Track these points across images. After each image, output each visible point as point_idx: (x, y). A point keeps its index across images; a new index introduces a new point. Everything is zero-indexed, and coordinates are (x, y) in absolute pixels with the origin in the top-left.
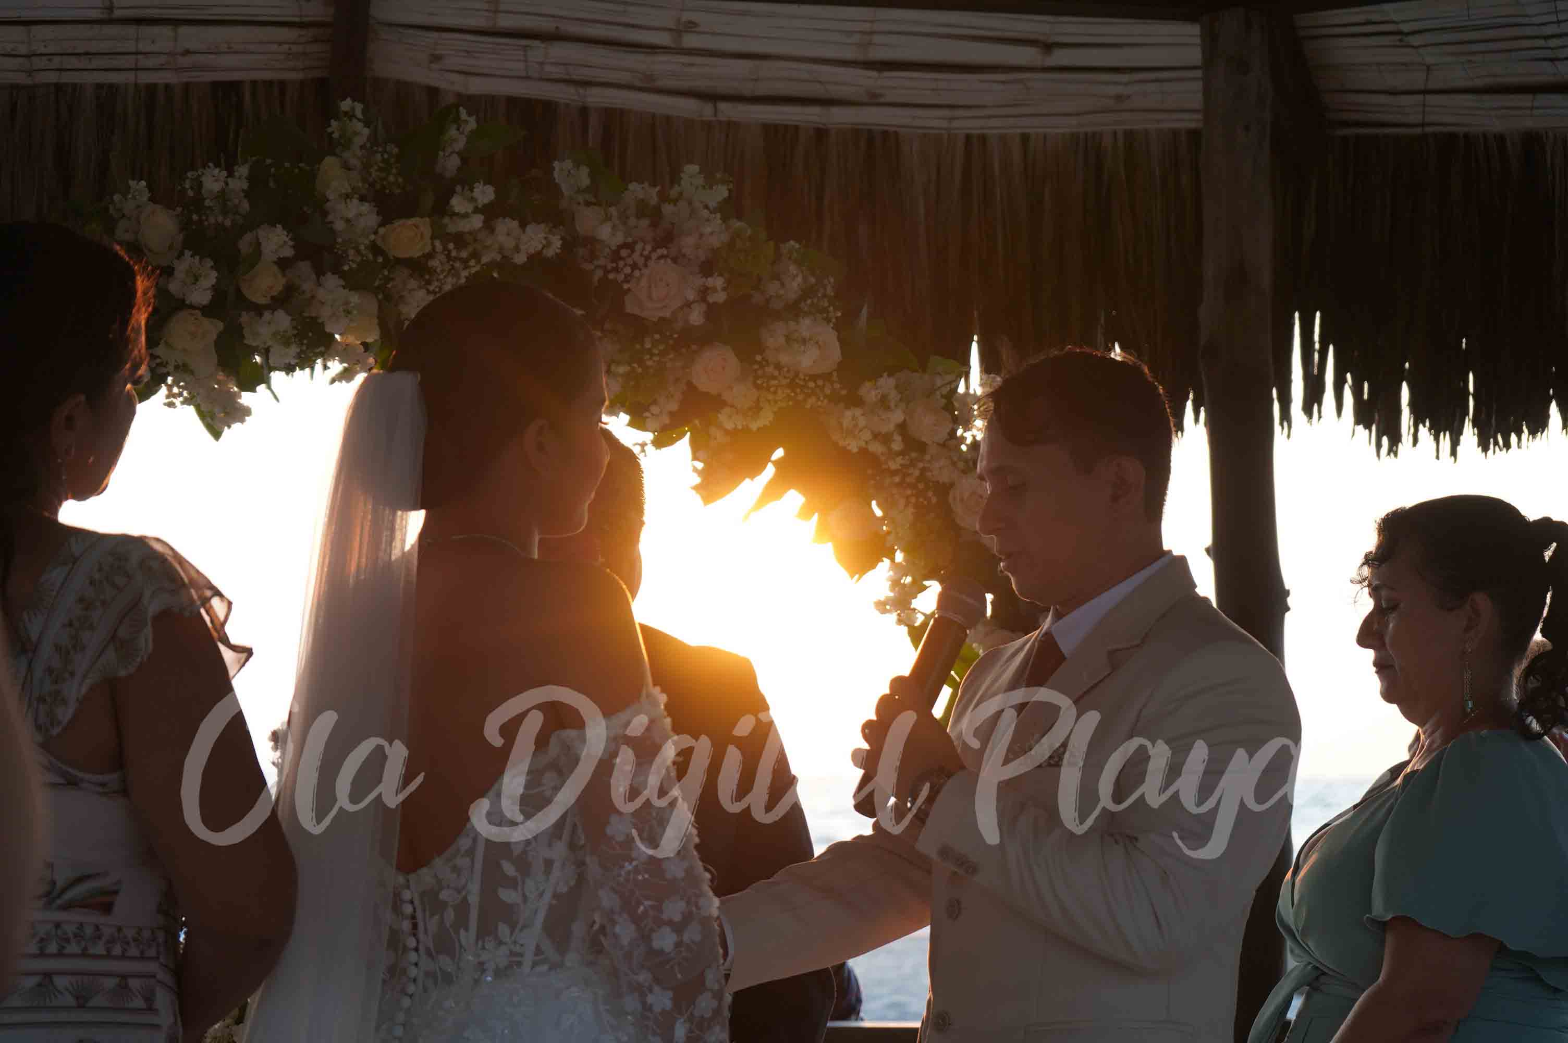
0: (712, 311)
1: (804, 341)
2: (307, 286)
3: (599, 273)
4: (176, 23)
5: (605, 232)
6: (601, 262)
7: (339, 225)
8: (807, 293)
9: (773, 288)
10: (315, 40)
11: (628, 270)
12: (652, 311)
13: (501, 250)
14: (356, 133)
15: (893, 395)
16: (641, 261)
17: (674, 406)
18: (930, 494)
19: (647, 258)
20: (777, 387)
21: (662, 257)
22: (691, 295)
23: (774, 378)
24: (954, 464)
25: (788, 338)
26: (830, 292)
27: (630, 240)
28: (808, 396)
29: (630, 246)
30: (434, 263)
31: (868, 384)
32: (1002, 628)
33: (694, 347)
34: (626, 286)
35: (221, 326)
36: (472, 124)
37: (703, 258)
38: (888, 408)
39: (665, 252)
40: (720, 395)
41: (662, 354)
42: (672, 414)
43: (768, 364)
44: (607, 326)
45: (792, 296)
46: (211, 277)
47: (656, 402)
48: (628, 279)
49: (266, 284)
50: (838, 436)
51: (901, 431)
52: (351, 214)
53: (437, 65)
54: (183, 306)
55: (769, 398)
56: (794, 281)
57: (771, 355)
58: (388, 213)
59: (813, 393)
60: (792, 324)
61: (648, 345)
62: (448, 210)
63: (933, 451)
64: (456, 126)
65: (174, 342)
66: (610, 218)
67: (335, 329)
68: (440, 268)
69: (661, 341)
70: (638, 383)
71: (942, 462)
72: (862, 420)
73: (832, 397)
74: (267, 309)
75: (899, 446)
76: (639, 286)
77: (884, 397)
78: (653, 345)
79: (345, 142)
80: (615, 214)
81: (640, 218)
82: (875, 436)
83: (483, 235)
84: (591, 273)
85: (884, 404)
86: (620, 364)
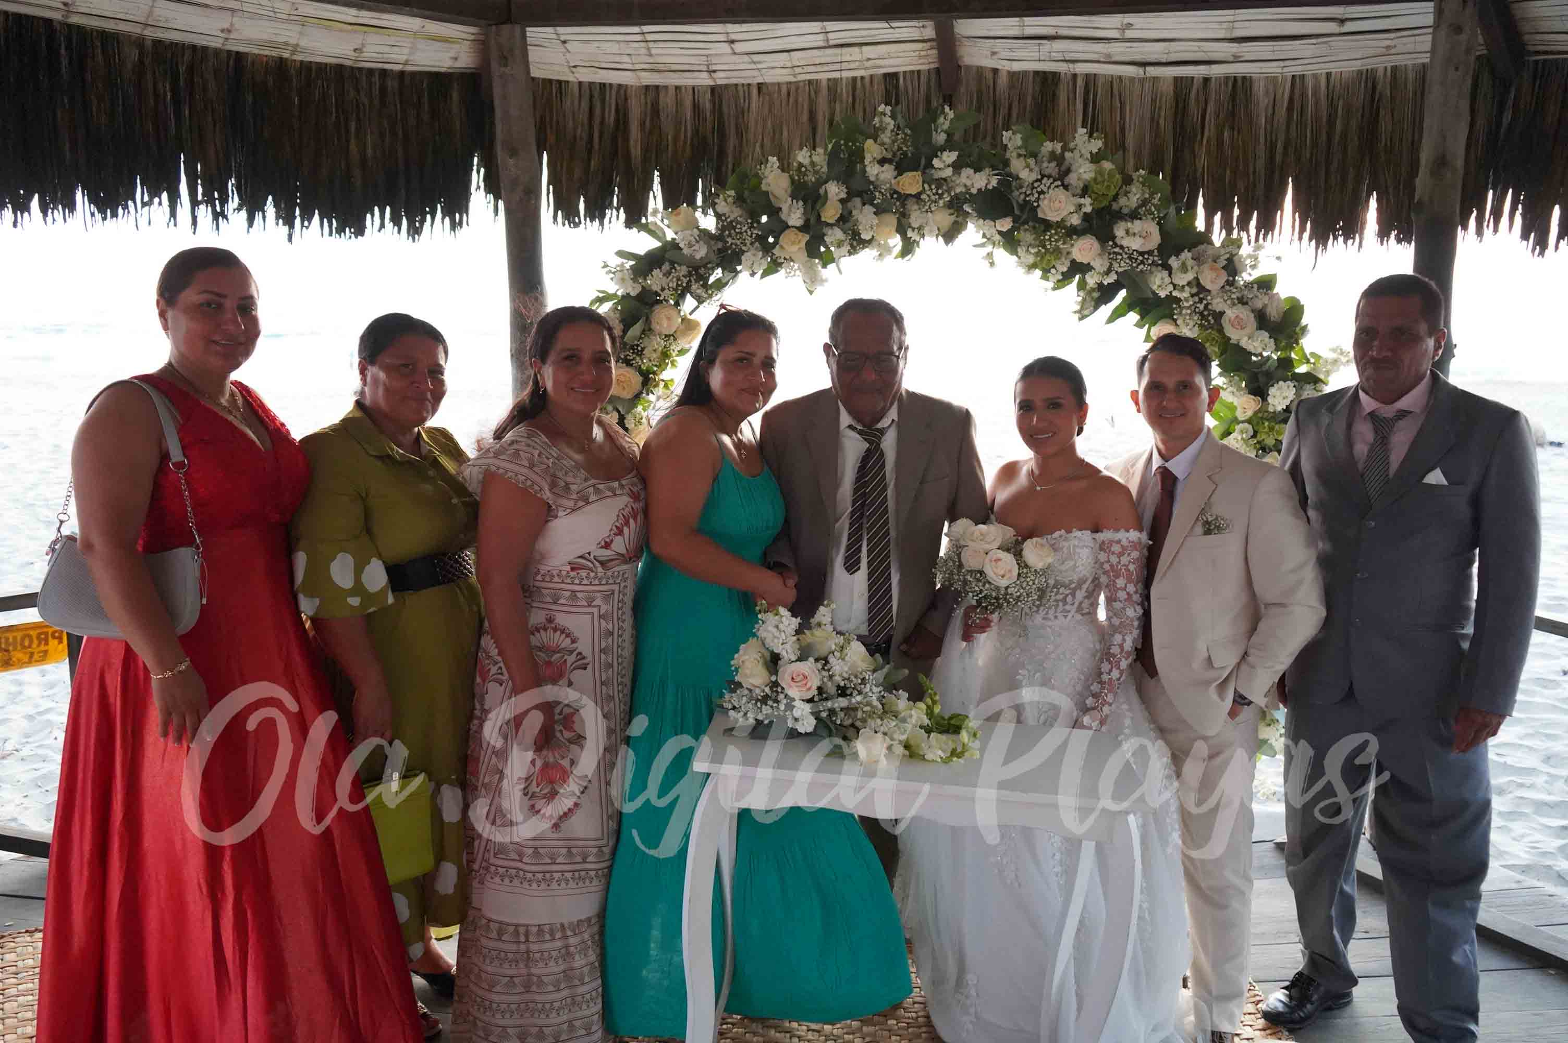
0: (1086, 217)
1: (1134, 234)
2: (854, 212)
3: (1022, 197)
5: (1024, 175)
6: (1023, 189)
7: (872, 179)
8: (1144, 203)
9: (1123, 201)
10: (932, 48)
11: (1036, 195)
12: (1053, 217)
13: (965, 186)
14: (889, 124)
15: (1190, 263)
16: (1045, 189)
17: (1065, 269)
18: (1210, 318)
19: (1049, 188)
20: (1122, 259)
21: (1057, 187)
22: (1072, 209)
23: (1121, 254)
24: (1225, 301)
25: (1127, 232)
26: (1156, 201)
27: (1039, 177)
28: (1139, 264)
29: (1039, 180)
30: (923, 196)
31: (1173, 258)
32: (1250, 393)
33: (1075, 237)
34: (1035, 203)
35: (806, 236)
36: (951, 114)
37: (1082, 185)
38: (1187, 271)
39: (1059, 183)
40: (1089, 264)
41: (1057, 241)
42: (1063, 273)
43: (1116, 245)
44: (1030, 224)
45: (1134, 206)
46: (802, 210)
47: (1054, 267)
48: (1038, 200)
49: (830, 213)
50: (1155, 287)
51: (1197, 282)
52: (876, 172)
53: (995, 57)
54: (788, 227)
55: (1116, 265)
56: (1133, 198)
57: (1118, 241)
58: (900, 170)
59: (1142, 262)
60: (1129, 224)
61: (1047, 237)
62: (932, 166)
63: (1214, 293)
64: (943, 116)
65: (785, 246)
66: (1028, 166)
67: (866, 236)
68: (927, 199)
69: (1056, 234)
70: (1042, 257)
71: (1218, 300)
72: (1167, 280)
73: (1154, 264)
74: (831, 225)
75: (1194, 290)
76: (1044, 204)
77: (1184, 264)
78: (1051, 236)
79: (882, 129)
80: (1032, 161)
81: (1049, 162)
82: (1175, 286)
83: (954, 178)
84: (1017, 196)
85: (1184, 268)
86: (1033, 247)
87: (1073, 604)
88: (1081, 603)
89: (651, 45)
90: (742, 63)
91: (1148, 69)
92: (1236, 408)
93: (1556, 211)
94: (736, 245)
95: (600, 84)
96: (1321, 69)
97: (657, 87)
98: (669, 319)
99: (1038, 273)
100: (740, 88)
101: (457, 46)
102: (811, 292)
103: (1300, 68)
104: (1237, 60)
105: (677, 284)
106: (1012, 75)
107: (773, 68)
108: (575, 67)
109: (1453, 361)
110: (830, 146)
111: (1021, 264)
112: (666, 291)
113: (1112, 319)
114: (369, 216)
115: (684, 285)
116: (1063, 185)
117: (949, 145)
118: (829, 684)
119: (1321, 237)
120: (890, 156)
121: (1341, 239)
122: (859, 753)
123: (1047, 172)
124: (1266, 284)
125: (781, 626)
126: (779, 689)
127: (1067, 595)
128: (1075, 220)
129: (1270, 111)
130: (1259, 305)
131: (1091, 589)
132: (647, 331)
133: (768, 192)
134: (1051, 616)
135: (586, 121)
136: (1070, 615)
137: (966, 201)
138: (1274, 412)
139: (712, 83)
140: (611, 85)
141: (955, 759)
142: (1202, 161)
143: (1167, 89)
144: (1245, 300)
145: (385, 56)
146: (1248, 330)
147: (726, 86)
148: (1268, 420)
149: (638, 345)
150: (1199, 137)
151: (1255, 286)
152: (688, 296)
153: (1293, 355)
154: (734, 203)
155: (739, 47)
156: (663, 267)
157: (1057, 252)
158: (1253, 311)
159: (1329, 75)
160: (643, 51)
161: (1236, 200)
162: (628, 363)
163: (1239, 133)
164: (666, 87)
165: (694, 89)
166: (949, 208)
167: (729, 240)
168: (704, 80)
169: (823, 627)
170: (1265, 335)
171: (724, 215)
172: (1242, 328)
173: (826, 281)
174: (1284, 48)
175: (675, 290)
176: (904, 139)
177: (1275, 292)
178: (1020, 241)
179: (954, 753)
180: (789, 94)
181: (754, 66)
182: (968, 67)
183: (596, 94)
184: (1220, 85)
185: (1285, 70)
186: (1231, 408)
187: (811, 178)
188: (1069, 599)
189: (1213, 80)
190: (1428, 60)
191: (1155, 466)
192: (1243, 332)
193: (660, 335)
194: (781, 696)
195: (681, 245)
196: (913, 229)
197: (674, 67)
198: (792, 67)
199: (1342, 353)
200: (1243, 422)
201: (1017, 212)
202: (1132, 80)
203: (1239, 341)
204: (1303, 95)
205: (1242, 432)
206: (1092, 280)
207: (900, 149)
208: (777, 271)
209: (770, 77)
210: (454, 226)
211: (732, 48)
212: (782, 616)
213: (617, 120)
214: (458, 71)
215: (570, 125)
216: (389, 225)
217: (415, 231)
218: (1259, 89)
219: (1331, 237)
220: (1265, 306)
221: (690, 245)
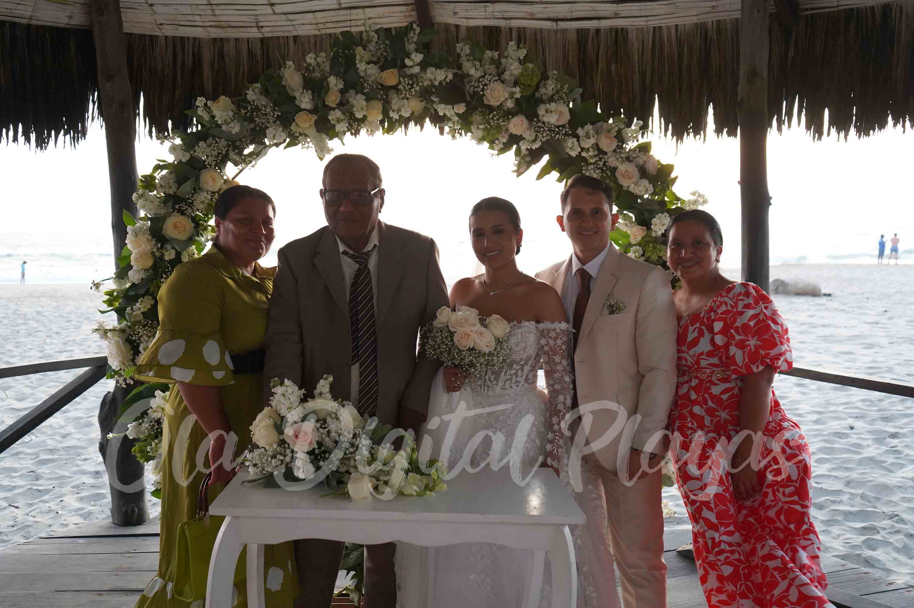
0: (517, 101)
1: (551, 112)
2: (350, 100)
3: (472, 88)
4: (364, 7)
5: (472, 72)
6: (473, 83)
7: (362, 74)
8: (557, 92)
9: (542, 90)
10: (413, 10)
11: (481, 86)
12: (495, 103)
13: (431, 80)
14: (373, 37)
15: (592, 132)
16: (488, 82)
17: (505, 141)
18: (608, 172)
19: (490, 81)
20: (544, 131)
21: (496, 81)
22: (507, 95)
23: (543, 128)
24: (617, 159)
25: (547, 111)
26: (565, 91)
27: (483, 74)
28: (556, 135)
29: (483, 77)
30: (400, 87)
31: (580, 129)
32: (638, 224)
33: (510, 116)
34: (481, 93)
35: (315, 117)
36: (418, 30)
37: (513, 79)
38: (589, 138)
39: (497, 78)
40: (522, 135)
41: (498, 120)
42: (504, 144)
43: (539, 121)
44: (479, 109)
45: (551, 93)
46: (311, 97)
47: (497, 139)
48: (483, 90)
49: (332, 99)
50: (568, 150)
51: (597, 147)
52: (363, 68)
53: (456, 16)
54: (302, 110)
55: (540, 136)
56: (550, 87)
57: (541, 118)
58: (383, 69)
59: (558, 133)
60: (548, 105)
61: (491, 117)
62: (405, 66)
63: (609, 154)
64: (412, 32)
65: (299, 124)
66: (475, 66)
67: (359, 115)
68: (403, 89)
69: (497, 114)
70: (488, 134)
71: (612, 159)
72: (576, 143)
73: (566, 134)
74: (334, 109)
75: (596, 153)
76: (488, 93)
77: (587, 133)
78: (493, 116)
79: (369, 41)
80: (478, 64)
81: (490, 64)
82: (583, 149)
83: (422, 75)
84: (469, 89)
85: (588, 136)
86: (481, 124)
87: (522, 376)
88: (528, 375)
89: (214, 7)
90: (282, 21)
91: (559, 23)
92: (629, 236)
93: (827, 112)
94: (263, 123)
95: (181, 37)
96: (671, 22)
97: (222, 39)
98: (214, 180)
99: (486, 145)
100: (281, 40)
101: (70, 8)
102: (321, 159)
103: (659, 22)
104: (617, 16)
105: (219, 153)
106: (469, 29)
107: (303, 24)
108: (161, 24)
109: (770, 207)
110: (332, 54)
111: (473, 138)
112: (210, 158)
113: (540, 176)
114: (4, 130)
115: (224, 153)
116: (500, 79)
117: (417, 50)
118: (328, 439)
119: (679, 134)
120: (375, 59)
121: (692, 135)
122: (350, 492)
123: (488, 72)
124: (645, 148)
125: (286, 394)
126: (286, 446)
127: (518, 370)
128: (510, 104)
129: (641, 50)
130: (641, 162)
131: (533, 364)
132: (197, 189)
133: (285, 87)
134: (507, 386)
135: (171, 63)
136: (521, 385)
137: (433, 93)
138: (656, 237)
139: (261, 36)
140: (188, 38)
141: (428, 493)
142: (598, 85)
143: (573, 37)
144: (631, 159)
145: (12, 11)
146: (634, 180)
147: (271, 38)
148: (652, 243)
149: (189, 199)
150: (595, 69)
151: (638, 150)
152: (229, 163)
153: (666, 199)
154: (261, 93)
155: (278, 9)
156: (208, 141)
157: (499, 128)
158: (637, 166)
159: (676, 26)
160: (210, 12)
161: (622, 110)
162: (182, 213)
163: (621, 65)
164: (228, 39)
165: (248, 41)
166: (420, 97)
167: (256, 119)
168: (254, 34)
169: (323, 396)
170: (645, 182)
171: (254, 101)
172: (630, 178)
173: (332, 150)
174: (647, 7)
175: (217, 157)
176: (385, 48)
177: (651, 154)
178: (472, 122)
179: (427, 488)
180: (316, 44)
181: (289, 23)
182: (439, 24)
183: (178, 44)
184: (607, 34)
185: (649, 23)
186: (627, 236)
187: (317, 75)
188: (519, 373)
189: (602, 31)
190: (739, 16)
191: (574, 269)
192: (631, 181)
193: (207, 191)
194: (288, 451)
195: (219, 122)
196: (393, 111)
197: (233, 24)
198: (317, 24)
199: (699, 196)
200: (635, 245)
201: (468, 98)
202: (549, 31)
203: (629, 186)
204: (661, 40)
205: (635, 252)
206: (524, 146)
207: (382, 54)
208: (296, 144)
209: (302, 31)
210: (75, 140)
211: (273, 10)
212: (287, 386)
213: (194, 62)
214: (75, 27)
215: (160, 67)
216: (21, 139)
217: (41, 143)
218: (633, 36)
219: (686, 134)
220: (645, 162)
221: (226, 123)
